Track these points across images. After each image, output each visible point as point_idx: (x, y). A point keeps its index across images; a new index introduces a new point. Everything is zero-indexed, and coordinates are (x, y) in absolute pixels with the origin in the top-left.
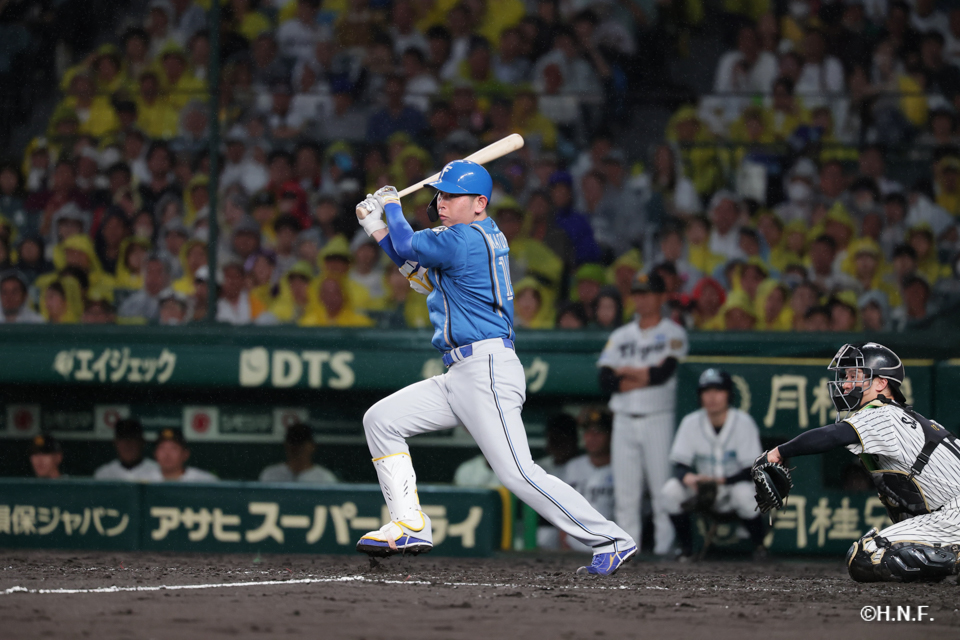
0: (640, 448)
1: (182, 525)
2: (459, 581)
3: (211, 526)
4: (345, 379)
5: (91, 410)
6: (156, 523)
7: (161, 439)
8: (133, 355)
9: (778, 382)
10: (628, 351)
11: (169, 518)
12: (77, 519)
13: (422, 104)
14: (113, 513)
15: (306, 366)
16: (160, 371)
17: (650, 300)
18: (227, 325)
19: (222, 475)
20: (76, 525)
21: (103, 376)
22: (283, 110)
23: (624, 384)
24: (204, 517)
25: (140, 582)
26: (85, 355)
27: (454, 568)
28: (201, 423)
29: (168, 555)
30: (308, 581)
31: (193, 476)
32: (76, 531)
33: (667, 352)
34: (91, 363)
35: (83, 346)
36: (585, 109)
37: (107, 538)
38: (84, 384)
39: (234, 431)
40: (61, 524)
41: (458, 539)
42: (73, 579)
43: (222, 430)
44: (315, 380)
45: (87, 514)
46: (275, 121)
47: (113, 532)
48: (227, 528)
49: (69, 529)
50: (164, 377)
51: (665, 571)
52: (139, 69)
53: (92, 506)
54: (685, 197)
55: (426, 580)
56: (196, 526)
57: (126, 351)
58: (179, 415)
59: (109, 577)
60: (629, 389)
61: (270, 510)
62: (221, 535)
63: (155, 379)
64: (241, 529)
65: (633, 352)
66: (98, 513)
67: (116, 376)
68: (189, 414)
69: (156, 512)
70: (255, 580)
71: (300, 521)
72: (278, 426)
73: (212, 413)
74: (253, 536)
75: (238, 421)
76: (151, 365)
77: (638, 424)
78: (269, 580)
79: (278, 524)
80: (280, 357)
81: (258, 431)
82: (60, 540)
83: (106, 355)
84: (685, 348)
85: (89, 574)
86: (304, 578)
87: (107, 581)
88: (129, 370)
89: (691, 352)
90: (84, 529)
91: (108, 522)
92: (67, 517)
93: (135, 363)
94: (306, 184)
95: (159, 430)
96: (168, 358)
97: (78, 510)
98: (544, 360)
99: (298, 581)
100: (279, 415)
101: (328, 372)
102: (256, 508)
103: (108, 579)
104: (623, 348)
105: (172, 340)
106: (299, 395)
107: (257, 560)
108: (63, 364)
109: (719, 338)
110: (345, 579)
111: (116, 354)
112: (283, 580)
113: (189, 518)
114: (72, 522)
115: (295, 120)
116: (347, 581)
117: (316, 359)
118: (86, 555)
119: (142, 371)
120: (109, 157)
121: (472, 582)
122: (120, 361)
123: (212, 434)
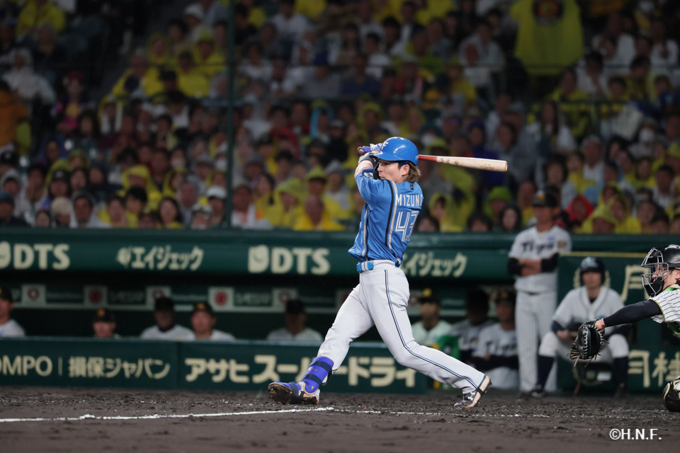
0: (535, 316)
1: (207, 372)
2: (401, 411)
3: (228, 372)
4: (323, 268)
5: (143, 290)
6: (189, 370)
7: (196, 310)
8: (173, 251)
9: (630, 270)
10: (528, 247)
11: (198, 366)
12: (133, 366)
13: (377, 72)
14: (159, 362)
15: (295, 258)
16: (192, 262)
17: (546, 212)
18: (238, 229)
19: (237, 336)
20: (133, 371)
21: (151, 266)
22: (279, 78)
23: (525, 270)
24: (223, 365)
25: (174, 411)
26: (139, 251)
27: (398, 402)
28: (221, 299)
29: (197, 392)
30: (293, 410)
31: (218, 336)
32: (132, 375)
33: (555, 250)
34: (143, 256)
35: (138, 244)
36: (494, 76)
37: (154, 380)
38: (138, 271)
39: (245, 304)
40: (122, 370)
41: (403, 381)
42: (128, 410)
43: (236, 304)
44: (302, 268)
45: (140, 363)
46: (275, 86)
47: (159, 376)
48: (239, 373)
49: (127, 374)
50: (195, 266)
51: (548, 404)
52: (179, 49)
53: (144, 357)
54: (565, 139)
55: (377, 411)
56: (218, 372)
57: (168, 248)
58: (206, 293)
59: (153, 408)
60: (527, 275)
61: (270, 360)
62: (235, 378)
63: (188, 268)
64: (250, 374)
65: (531, 248)
66: (148, 362)
67: (161, 266)
68: (213, 292)
69: (189, 362)
70: (256, 410)
71: (290, 369)
72: (277, 302)
73: (229, 292)
74: (258, 379)
75: (247, 297)
76: (185, 258)
77: (534, 299)
78: (267, 410)
79: (276, 370)
80: (277, 252)
81: (262, 305)
82: (121, 382)
83: (154, 251)
84: (569, 246)
85: (139, 406)
86: (291, 409)
87: (151, 411)
88: (170, 261)
89: (574, 249)
90: (138, 374)
91: (155, 369)
92: (126, 365)
93: (175, 256)
94: (297, 130)
95: (195, 304)
96: (198, 253)
97: (133, 360)
98: (464, 254)
99: (287, 411)
100: (276, 293)
101: (311, 262)
102: (260, 359)
103: (152, 409)
104: (525, 245)
105: (200, 240)
106: (291, 279)
107: (258, 396)
108: (123, 257)
109: (587, 239)
110: (320, 409)
111: (161, 250)
112: (276, 410)
113: (212, 366)
114: (130, 369)
115: (288, 86)
116: (322, 411)
117: (302, 253)
118: (138, 393)
119: (179, 262)
120: (159, 110)
121: (410, 411)
122: (164, 255)
123: (229, 307)
